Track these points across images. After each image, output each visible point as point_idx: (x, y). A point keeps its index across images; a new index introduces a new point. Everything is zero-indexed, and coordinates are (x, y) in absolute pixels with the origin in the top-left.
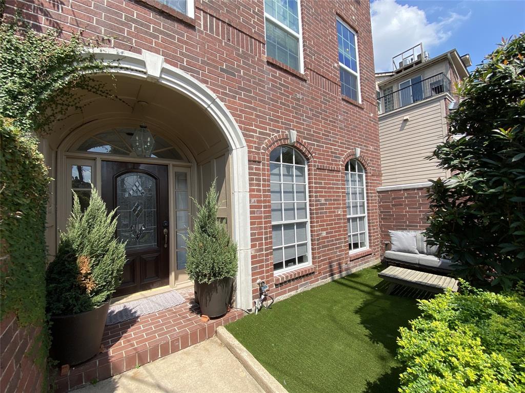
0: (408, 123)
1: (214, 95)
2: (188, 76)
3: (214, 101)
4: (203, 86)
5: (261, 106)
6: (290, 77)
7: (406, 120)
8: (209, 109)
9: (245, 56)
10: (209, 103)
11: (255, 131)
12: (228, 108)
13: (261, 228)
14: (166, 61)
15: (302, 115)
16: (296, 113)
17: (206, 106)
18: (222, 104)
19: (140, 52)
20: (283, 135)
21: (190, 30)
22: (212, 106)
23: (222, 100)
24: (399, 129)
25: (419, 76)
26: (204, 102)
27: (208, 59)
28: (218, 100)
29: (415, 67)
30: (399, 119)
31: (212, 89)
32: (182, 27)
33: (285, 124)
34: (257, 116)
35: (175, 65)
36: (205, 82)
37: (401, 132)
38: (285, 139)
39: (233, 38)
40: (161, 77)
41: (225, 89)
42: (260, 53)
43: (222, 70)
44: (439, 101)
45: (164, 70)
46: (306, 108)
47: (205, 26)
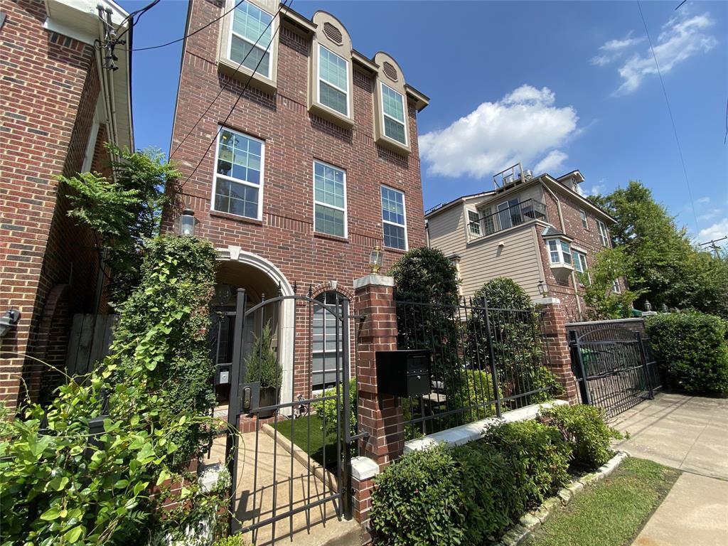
0: (504, 249)
1: (272, 265)
2: (256, 256)
3: (272, 268)
4: (265, 260)
5: (308, 266)
6: (334, 242)
7: (501, 246)
8: (269, 274)
9: (297, 235)
10: (269, 269)
11: (302, 284)
12: (282, 271)
13: (303, 355)
14: (243, 249)
15: (344, 268)
16: (338, 267)
17: (266, 272)
18: (277, 270)
19: (227, 247)
20: (325, 284)
21: (259, 228)
22: (271, 271)
23: (278, 266)
24: (495, 255)
25: (515, 198)
26: (265, 269)
27: (270, 242)
28: (275, 268)
29: (516, 187)
30: (494, 245)
31: (271, 261)
32: (254, 226)
33: (329, 276)
34: (304, 273)
35: (248, 251)
36: (267, 257)
37: (498, 258)
38: (327, 287)
39: (289, 225)
40: (239, 259)
41: (281, 259)
42: (309, 231)
43: (280, 247)
44: (530, 227)
45: (241, 255)
46: (348, 262)
47: (269, 223)
